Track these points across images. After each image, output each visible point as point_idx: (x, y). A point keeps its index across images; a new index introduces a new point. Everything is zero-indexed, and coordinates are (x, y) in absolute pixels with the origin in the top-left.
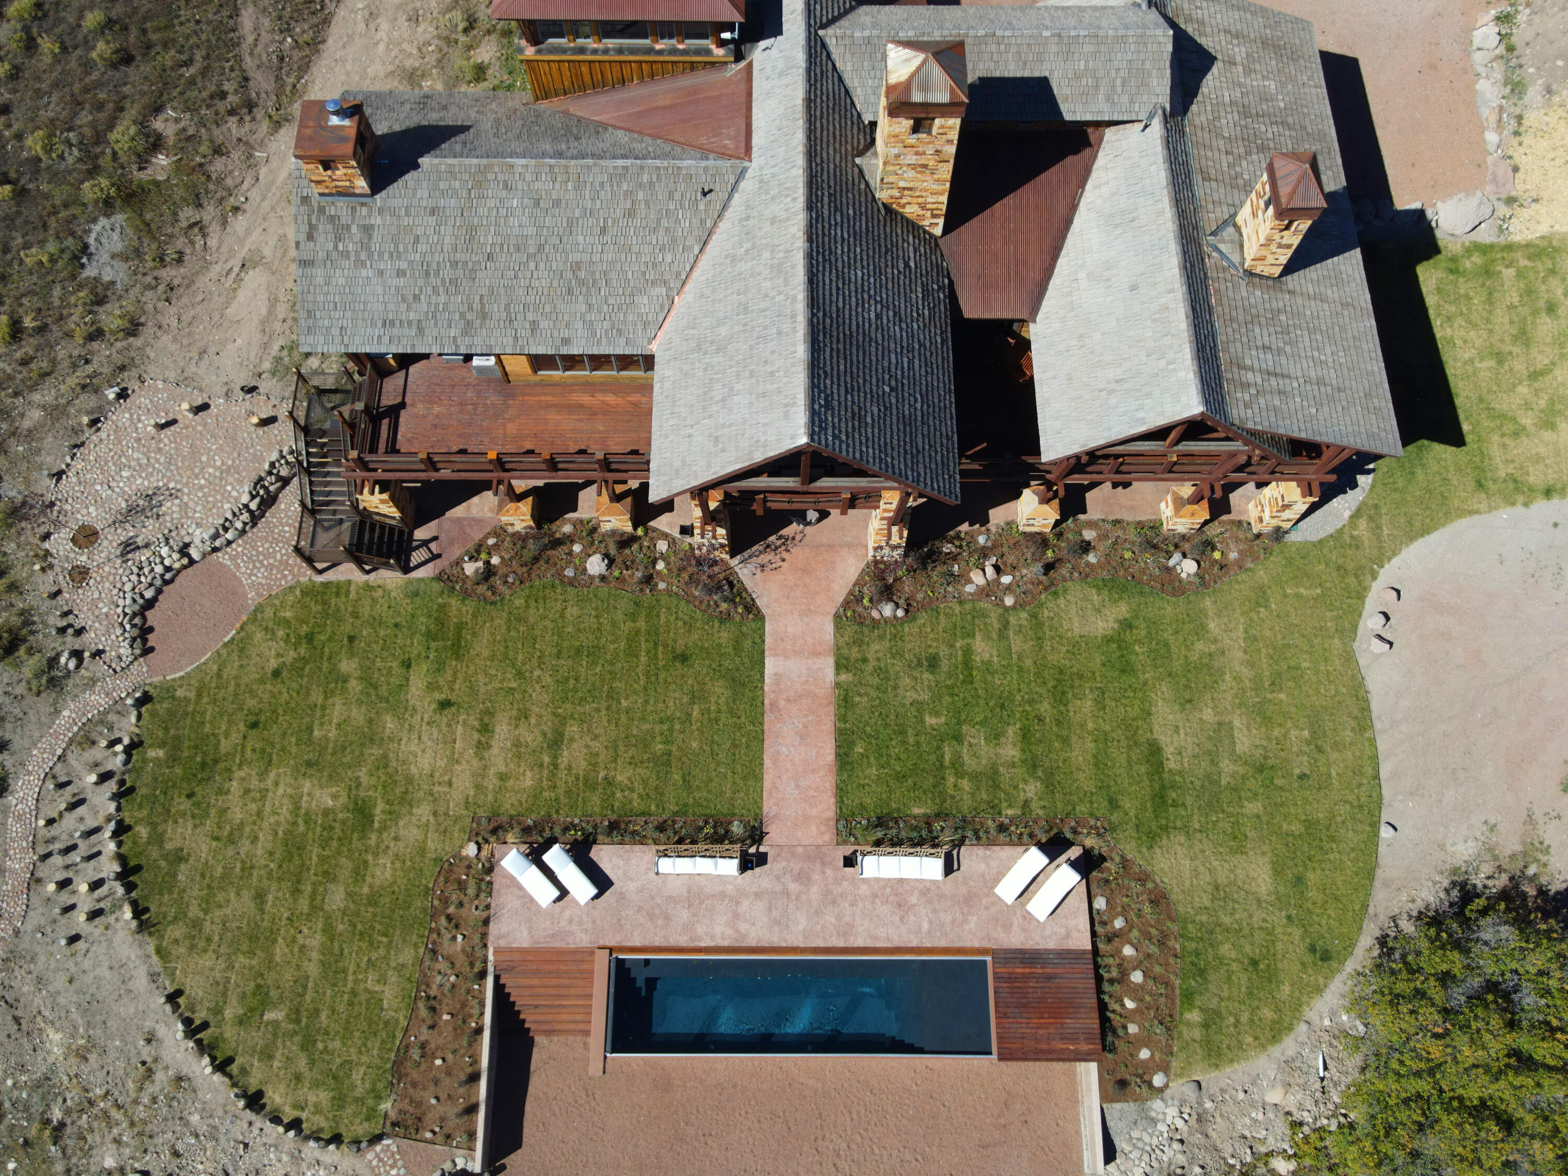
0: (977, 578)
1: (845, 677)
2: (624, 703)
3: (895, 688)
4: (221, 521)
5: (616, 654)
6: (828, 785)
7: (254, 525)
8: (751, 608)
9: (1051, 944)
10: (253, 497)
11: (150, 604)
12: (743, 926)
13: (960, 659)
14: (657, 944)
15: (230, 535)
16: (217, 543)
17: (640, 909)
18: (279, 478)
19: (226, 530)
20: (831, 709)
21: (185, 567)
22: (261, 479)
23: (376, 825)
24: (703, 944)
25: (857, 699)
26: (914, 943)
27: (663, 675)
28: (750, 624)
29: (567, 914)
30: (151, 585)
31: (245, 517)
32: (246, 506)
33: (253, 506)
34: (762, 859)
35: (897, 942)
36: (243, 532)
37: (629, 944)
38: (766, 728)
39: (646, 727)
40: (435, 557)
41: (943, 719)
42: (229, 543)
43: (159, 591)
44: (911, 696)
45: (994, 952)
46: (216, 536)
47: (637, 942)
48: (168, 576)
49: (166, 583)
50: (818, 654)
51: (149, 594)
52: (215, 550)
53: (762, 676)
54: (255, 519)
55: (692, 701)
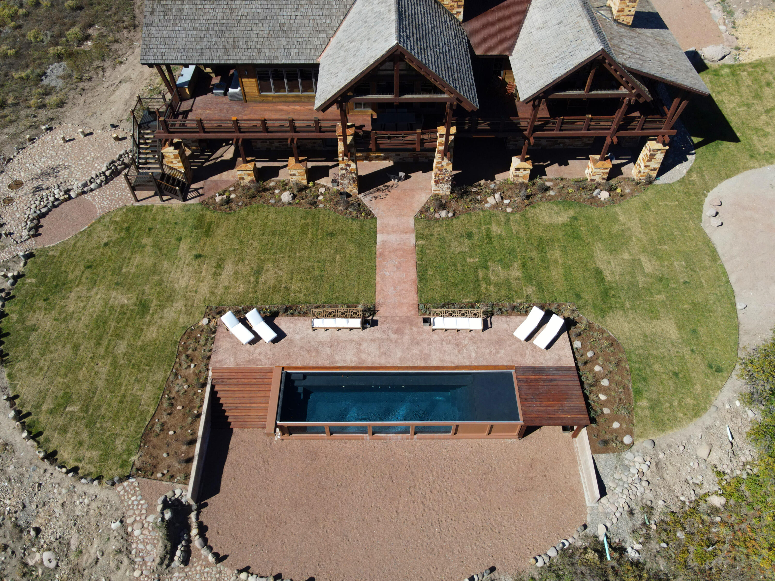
0: (491, 200)
1: (420, 242)
2: (298, 254)
3: (449, 246)
4: (89, 178)
5: (294, 234)
6: (413, 289)
7: (107, 183)
8: (369, 213)
9: (550, 364)
10: (108, 169)
11: (43, 215)
12: (363, 356)
13: (484, 234)
14: (311, 365)
15: (93, 186)
16: (85, 189)
17: (302, 348)
18: (123, 163)
19: (91, 183)
20: (414, 255)
21: (65, 200)
22: (113, 162)
23: (151, 312)
24: (339, 365)
25: (428, 251)
26: (467, 364)
27: (320, 242)
28: (368, 221)
29: (258, 350)
30: (46, 206)
31: (103, 178)
32: (104, 173)
33: (108, 173)
34: (375, 323)
35: (456, 363)
36: (100, 186)
37: (294, 365)
38: (377, 263)
39: (311, 264)
40: (200, 195)
41: (477, 260)
42: (92, 190)
43: (50, 210)
44: (458, 250)
45: (516, 368)
46: (85, 185)
47: (299, 364)
48: (56, 203)
49: (54, 206)
50: (406, 233)
51: (44, 210)
52: (84, 193)
53: (375, 242)
54: (108, 180)
55: (337, 252)
